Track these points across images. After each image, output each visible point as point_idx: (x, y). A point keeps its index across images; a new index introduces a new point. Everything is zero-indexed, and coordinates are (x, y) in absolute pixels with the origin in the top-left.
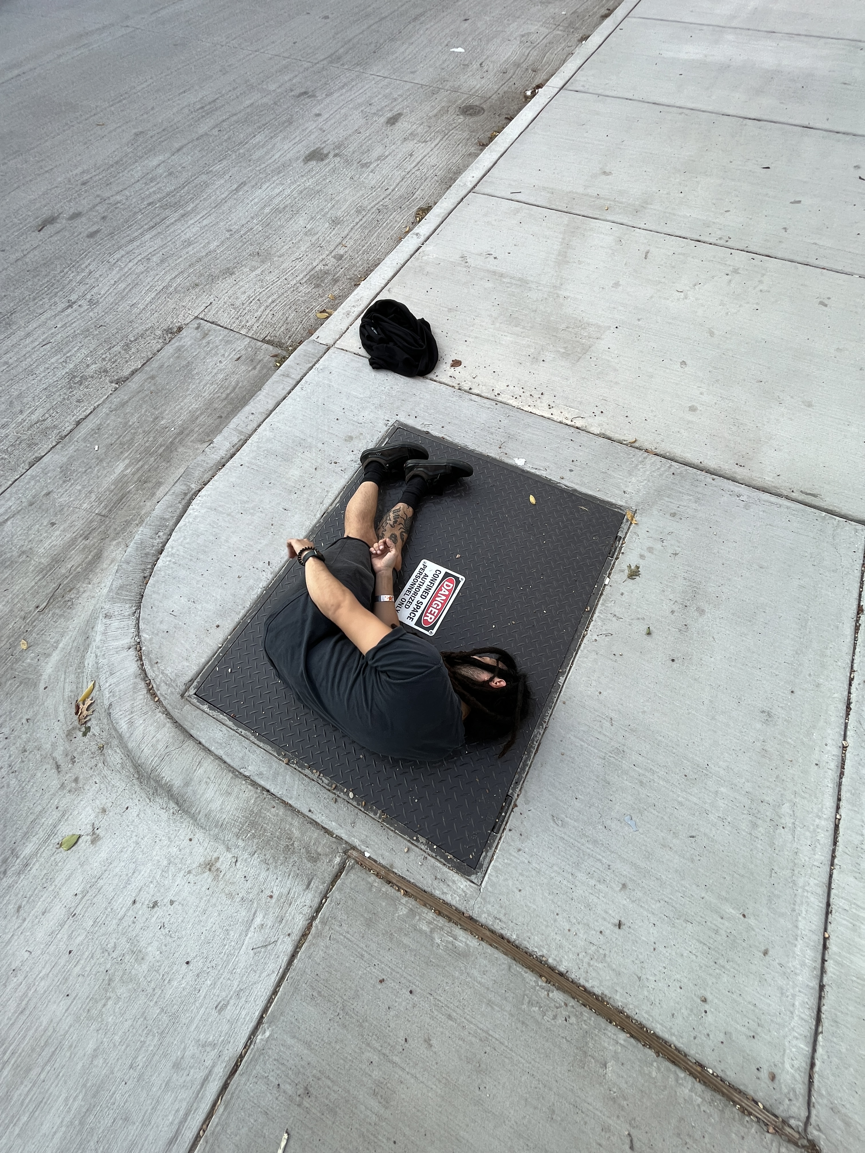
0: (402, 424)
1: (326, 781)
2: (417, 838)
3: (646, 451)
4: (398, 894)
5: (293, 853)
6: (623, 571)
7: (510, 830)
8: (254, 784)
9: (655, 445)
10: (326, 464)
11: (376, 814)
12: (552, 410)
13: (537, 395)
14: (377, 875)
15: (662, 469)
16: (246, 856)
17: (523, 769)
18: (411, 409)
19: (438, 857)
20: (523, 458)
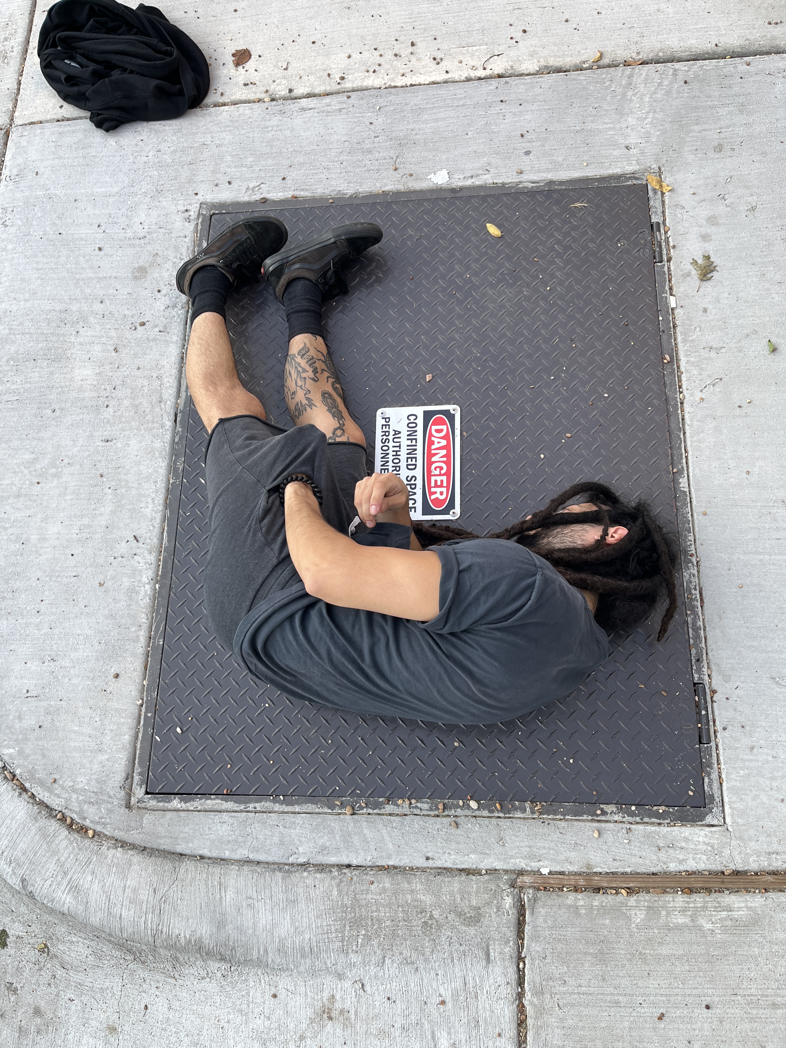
0: (213, 206)
1: (426, 806)
2: (602, 810)
3: (626, 64)
4: (619, 898)
5: (439, 927)
6: (688, 275)
7: (725, 729)
8: (322, 868)
9: (634, 48)
10: (129, 334)
11: (524, 811)
12: (445, 65)
13: (405, 51)
14: (576, 889)
15: (666, 83)
16: (373, 970)
17: (697, 637)
18: (214, 172)
19: (646, 820)
20: (441, 169)
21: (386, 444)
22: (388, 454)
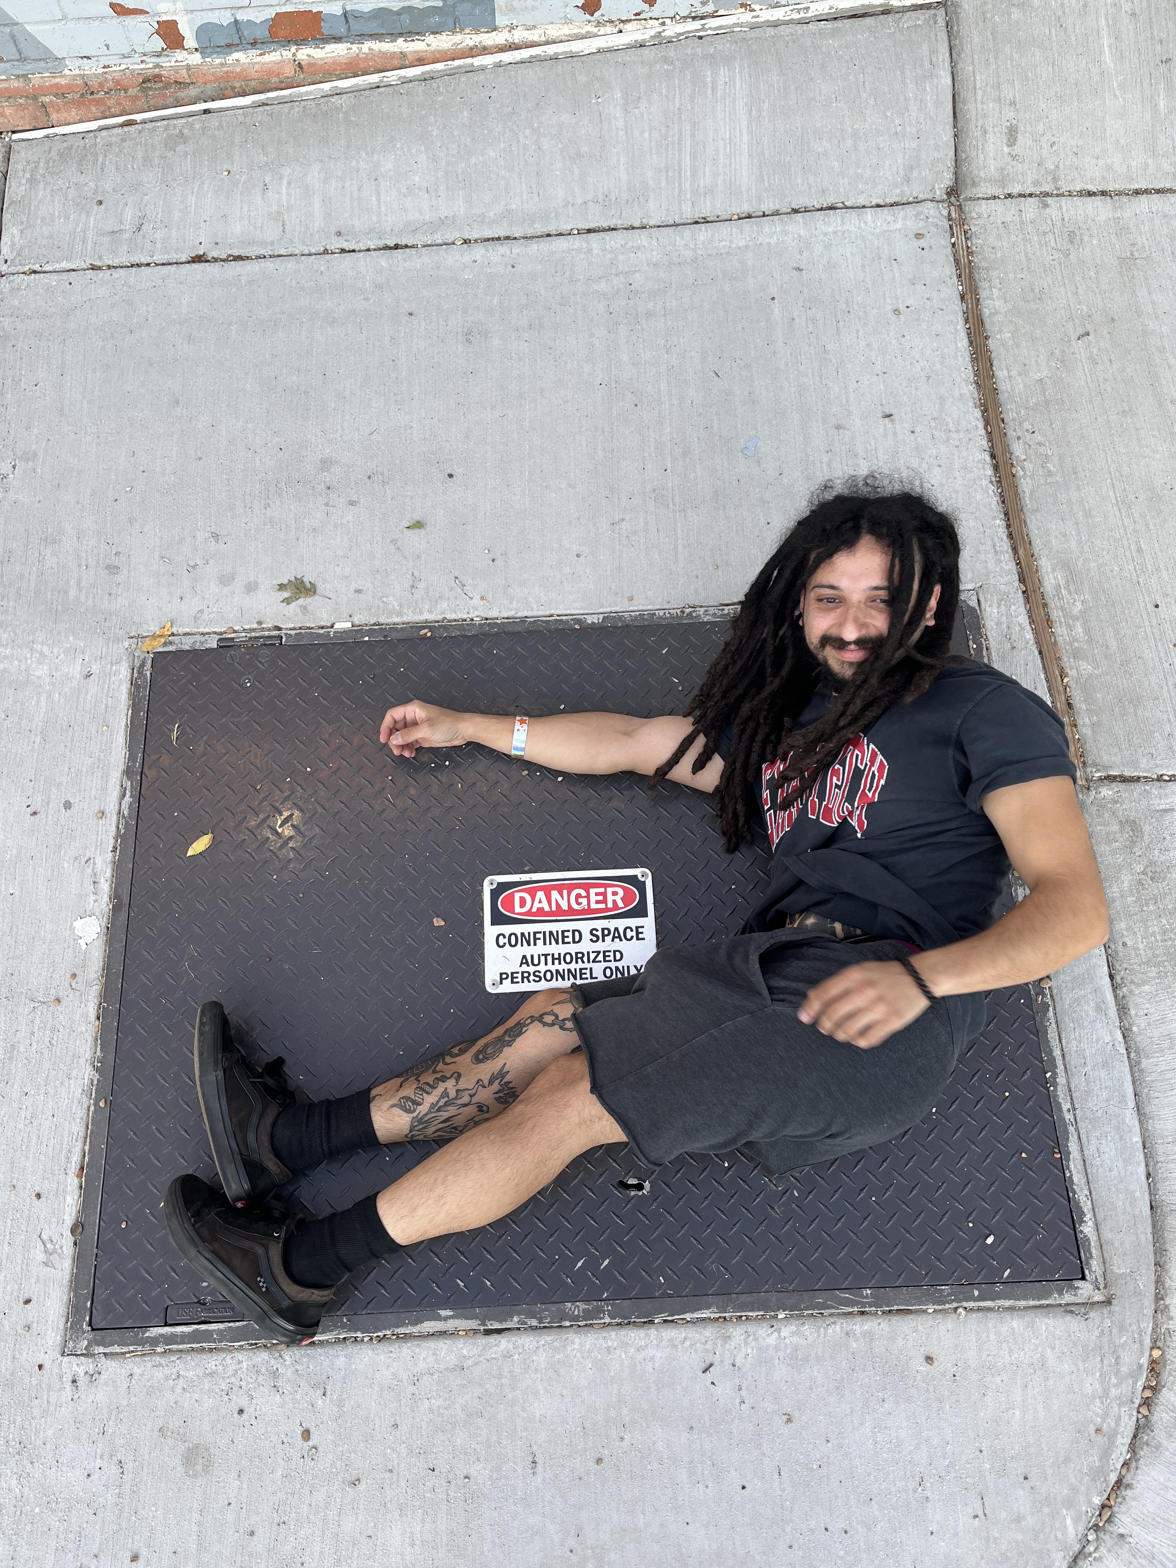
0: (72, 1328)
4: (1072, 684)
6: (304, 608)
10: (324, 1461)
20: (72, 929)
21: (542, 975)
22: (557, 971)
